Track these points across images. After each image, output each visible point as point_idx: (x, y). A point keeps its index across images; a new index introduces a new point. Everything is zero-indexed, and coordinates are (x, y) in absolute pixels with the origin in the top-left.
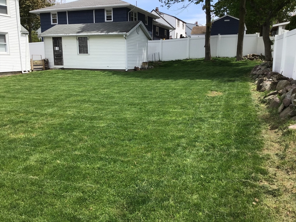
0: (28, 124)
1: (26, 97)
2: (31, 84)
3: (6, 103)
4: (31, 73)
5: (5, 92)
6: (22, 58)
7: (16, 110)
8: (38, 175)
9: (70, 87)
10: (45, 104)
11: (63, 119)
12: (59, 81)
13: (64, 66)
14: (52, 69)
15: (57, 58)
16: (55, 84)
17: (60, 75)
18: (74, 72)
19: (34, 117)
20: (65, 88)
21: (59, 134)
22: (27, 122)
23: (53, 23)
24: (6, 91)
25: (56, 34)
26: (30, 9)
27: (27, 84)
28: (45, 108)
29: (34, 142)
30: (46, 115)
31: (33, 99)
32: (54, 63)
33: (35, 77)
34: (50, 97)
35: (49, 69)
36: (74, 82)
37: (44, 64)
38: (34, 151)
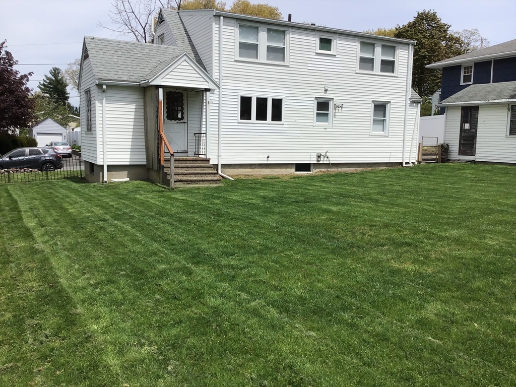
0: (419, 250)
1: (411, 204)
2: (418, 184)
3: (381, 211)
4: (417, 166)
5: (378, 194)
6: (405, 141)
7: (397, 224)
8: (441, 339)
9: (488, 196)
10: (445, 221)
11: (479, 252)
12: (467, 182)
13: (477, 157)
14: (453, 161)
15: (465, 142)
16: (460, 188)
17: (468, 173)
18: (495, 169)
19: (427, 239)
20: (478, 197)
21: (474, 277)
22: (417, 246)
23: (464, 82)
24: (380, 192)
25: (468, 101)
26: (426, 62)
27: (411, 183)
28: (445, 227)
29: (431, 282)
30: (448, 239)
31: (424, 210)
32: (458, 151)
33: (423, 174)
34: (452, 210)
35: (448, 161)
36: (495, 188)
37: (440, 153)
38: (432, 296)
